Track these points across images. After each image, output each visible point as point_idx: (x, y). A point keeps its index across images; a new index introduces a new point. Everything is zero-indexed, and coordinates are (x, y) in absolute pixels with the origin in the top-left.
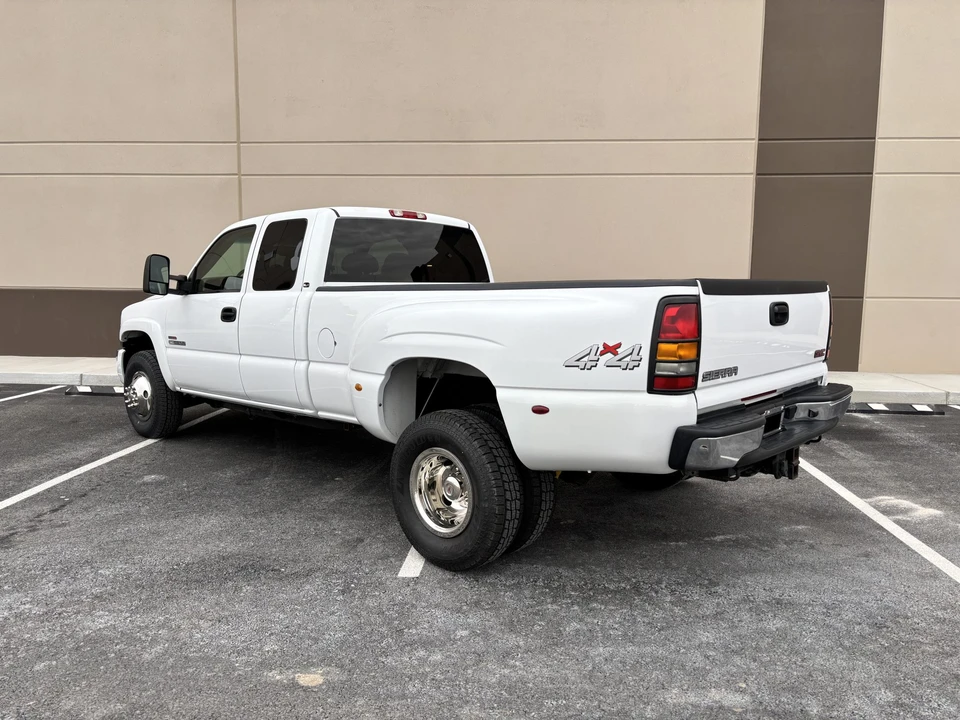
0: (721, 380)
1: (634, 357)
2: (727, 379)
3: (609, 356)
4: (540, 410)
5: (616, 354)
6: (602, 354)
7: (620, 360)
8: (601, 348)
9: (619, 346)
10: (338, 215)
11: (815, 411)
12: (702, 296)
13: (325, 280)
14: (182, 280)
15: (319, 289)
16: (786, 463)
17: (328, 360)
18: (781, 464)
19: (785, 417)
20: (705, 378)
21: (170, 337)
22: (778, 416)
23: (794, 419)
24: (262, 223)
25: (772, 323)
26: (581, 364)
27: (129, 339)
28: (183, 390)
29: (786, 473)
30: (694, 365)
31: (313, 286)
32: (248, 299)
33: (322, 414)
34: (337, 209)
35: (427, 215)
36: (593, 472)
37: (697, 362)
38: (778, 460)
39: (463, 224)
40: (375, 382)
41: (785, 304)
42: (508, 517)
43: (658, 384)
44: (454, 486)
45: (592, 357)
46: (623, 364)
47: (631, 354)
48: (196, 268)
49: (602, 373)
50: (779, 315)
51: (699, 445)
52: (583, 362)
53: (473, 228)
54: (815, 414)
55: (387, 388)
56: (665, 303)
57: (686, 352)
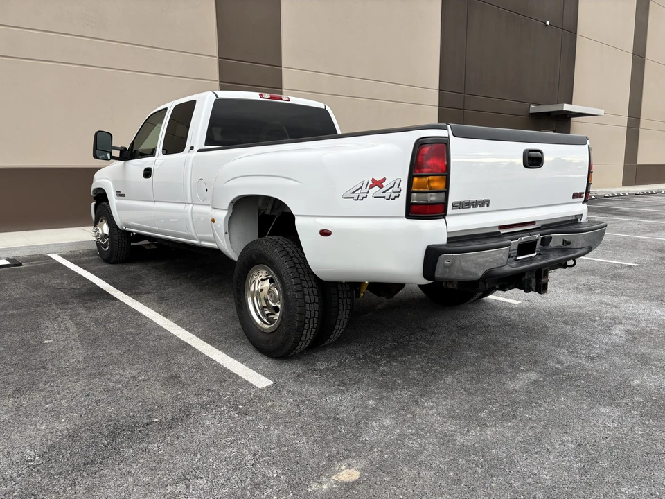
0: (472, 209)
1: (395, 189)
2: (479, 209)
3: (376, 188)
4: (325, 233)
5: (381, 187)
6: (371, 187)
7: (384, 192)
8: (370, 183)
9: (384, 180)
10: (217, 97)
11: (567, 240)
12: (452, 138)
13: (206, 145)
14: (123, 150)
15: (200, 151)
16: (534, 280)
17: (203, 203)
18: (530, 281)
19: (541, 244)
20: (455, 206)
21: (117, 191)
22: (533, 243)
23: (549, 247)
24: (170, 106)
25: (525, 166)
26: (355, 196)
27: (98, 195)
28: (127, 229)
29: (534, 288)
30: (443, 195)
31: (196, 149)
32: (160, 161)
33: (204, 244)
34: (217, 92)
35: (291, 98)
36: (369, 283)
37: (447, 192)
38: (527, 277)
39: (321, 105)
40: (222, 215)
41: (540, 151)
42: (308, 316)
43: (414, 211)
44: (275, 294)
45: (364, 190)
46: (387, 195)
47: (393, 187)
48: (133, 141)
49: (371, 202)
50: (533, 161)
51: (444, 260)
52: (357, 195)
53: (328, 109)
54: (568, 243)
55: (230, 220)
56: (420, 144)
57: (437, 184)
